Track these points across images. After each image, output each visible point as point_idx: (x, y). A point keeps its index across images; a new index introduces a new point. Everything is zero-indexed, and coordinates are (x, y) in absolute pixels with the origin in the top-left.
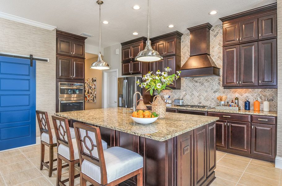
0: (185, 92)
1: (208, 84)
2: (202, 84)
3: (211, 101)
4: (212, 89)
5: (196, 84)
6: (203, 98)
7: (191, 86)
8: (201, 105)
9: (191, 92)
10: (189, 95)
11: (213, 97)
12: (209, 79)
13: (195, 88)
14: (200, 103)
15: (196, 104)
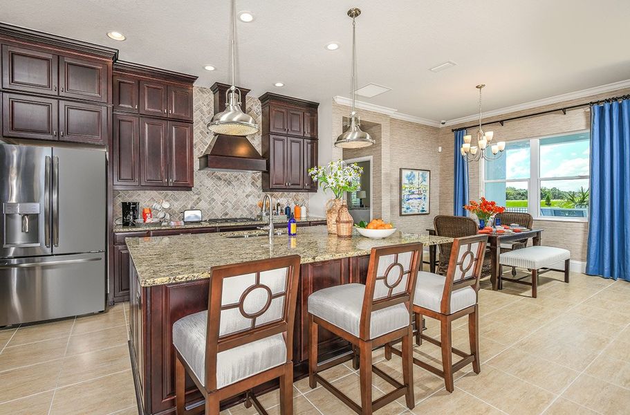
0: (197, 196)
1: (238, 183)
2: (229, 183)
3: (242, 210)
4: (244, 192)
5: (219, 183)
6: (230, 206)
7: (209, 185)
8: (227, 217)
9: (209, 197)
10: (206, 201)
11: (245, 204)
12: (240, 177)
13: (216, 189)
14: (226, 214)
15: (219, 216)
